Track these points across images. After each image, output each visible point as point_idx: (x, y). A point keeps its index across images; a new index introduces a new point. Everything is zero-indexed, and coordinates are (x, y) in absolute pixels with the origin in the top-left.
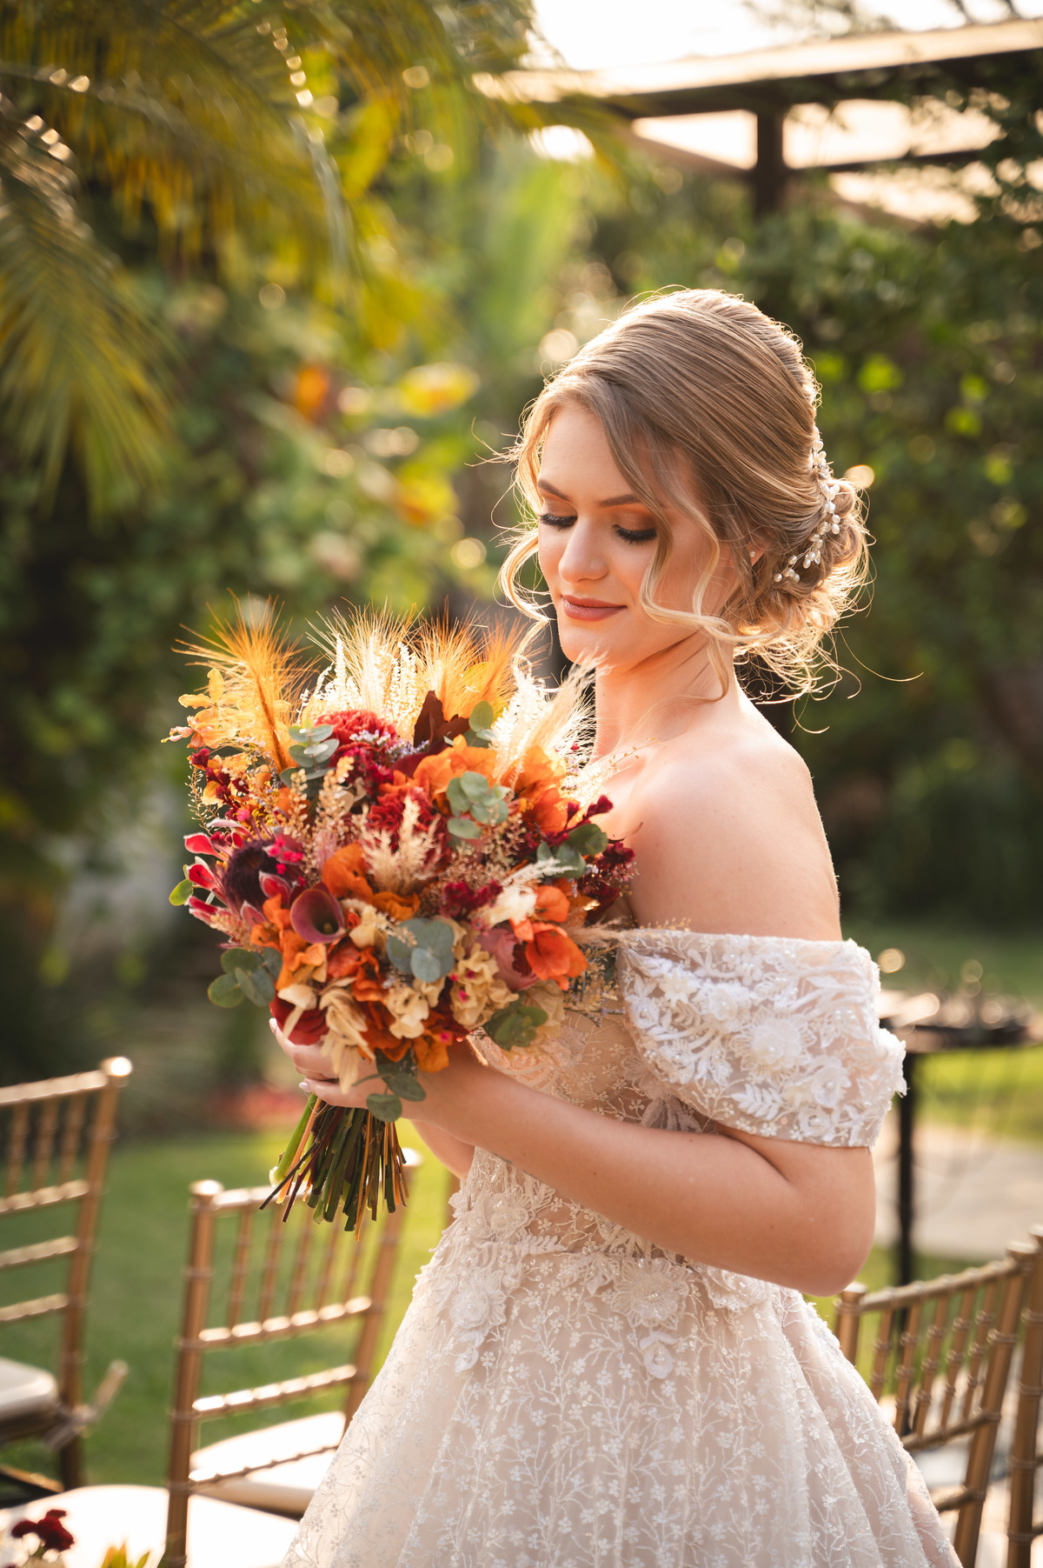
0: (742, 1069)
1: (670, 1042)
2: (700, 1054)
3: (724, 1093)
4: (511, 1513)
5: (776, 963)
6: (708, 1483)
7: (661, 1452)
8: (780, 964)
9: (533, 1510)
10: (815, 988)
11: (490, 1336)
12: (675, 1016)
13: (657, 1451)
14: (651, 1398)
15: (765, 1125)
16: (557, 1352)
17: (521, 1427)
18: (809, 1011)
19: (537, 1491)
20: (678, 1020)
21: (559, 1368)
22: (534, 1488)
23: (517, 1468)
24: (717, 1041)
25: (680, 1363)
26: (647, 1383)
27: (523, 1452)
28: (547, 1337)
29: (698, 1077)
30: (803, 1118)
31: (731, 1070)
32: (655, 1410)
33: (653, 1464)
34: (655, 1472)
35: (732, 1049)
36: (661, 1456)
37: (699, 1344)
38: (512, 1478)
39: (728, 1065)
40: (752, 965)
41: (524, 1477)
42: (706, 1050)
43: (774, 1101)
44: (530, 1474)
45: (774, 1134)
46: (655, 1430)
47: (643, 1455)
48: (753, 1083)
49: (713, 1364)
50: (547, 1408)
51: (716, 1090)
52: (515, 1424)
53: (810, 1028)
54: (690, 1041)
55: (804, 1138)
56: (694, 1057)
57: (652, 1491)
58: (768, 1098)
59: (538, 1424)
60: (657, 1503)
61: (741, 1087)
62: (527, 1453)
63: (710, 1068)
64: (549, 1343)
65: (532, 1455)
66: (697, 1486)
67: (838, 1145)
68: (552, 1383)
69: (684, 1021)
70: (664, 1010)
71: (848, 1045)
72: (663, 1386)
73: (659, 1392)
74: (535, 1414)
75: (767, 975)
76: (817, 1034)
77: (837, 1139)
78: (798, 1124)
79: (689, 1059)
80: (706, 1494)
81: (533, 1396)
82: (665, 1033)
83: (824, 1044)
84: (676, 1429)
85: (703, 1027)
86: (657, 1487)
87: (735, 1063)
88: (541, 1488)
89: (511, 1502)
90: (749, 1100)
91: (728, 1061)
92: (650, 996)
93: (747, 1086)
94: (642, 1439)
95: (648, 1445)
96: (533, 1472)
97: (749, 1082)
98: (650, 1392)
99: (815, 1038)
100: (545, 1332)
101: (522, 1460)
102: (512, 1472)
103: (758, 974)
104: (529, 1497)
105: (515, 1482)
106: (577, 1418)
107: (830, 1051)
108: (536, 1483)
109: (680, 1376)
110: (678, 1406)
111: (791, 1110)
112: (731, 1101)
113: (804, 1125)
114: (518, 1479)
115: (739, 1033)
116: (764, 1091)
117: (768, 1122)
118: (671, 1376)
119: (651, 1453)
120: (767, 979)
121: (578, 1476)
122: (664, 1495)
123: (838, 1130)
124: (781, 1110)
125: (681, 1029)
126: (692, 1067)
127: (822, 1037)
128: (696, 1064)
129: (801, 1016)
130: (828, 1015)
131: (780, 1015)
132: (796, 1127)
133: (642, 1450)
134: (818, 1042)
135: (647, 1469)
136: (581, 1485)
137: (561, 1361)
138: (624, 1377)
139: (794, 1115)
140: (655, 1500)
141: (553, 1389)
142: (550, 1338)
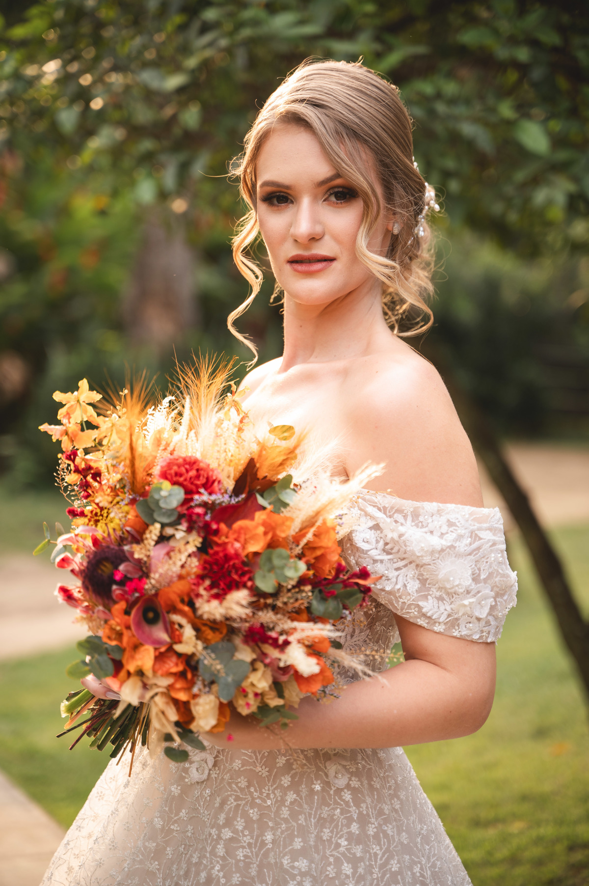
0: (427, 586)
1: (382, 561)
2: (399, 572)
3: (413, 600)
4: (238, 883)
5: (456, 521)
6: (384, 859)
7: (346, 840)
8: (459, 522)
9: (253, 878)
10: (480, 539)
11: (217, 756)
12: (386, 544)
13: (343, 839)
14: (336, 803)
15: (437, 625)
16: (267, 769)
17: (243, 820)
18: (476, 554)
19: (255, 865)
20: (388, 547)
21: (269, 781)
22: (253, 864)
23: (241, 850)
24: (413, 565)
25: (353, 778)
26: (332, 792)
27: (245, 839)
28: (259, 758)
29: (398, 587)
30: (462, 622)
31: (420, 586)
32: (338, 810)
33: (342, 849)
34: (343, 854)
35: (422, 572)
36: (346, 843)
37: (364, 767)
38: (238, 858)
39: (418, 582)
40: (440, 523)
41: (246, 856)
42: (404, 570)
43: (446, 610)
44: (250, 854)
45: (442, 630)
46: (340, 824)
47: (334, 842)
48: (433, 596)
49: (375, 779)
50: (260, 807)
51: (408, 597)
52: (239, 819)
53: (476, 565)
54: (394, 563)
55: (461, 635)
56: (397, 573)
57: (343, 868)
58: (442, 608)
59: (254, 818)
60: (347, 877)
61: (425, 597)
62: (247, 839)
63: (406, 583)
64: (261, 762)
65: (251, 841)
66: (376, 861)
67: (482, 641)
68: (264, 791)
69: (392, 549)
70: (378, 539)
71: (496, 577)
72: (343, 793)
73: (340, 798)
74: (251, 811)
75: (451, 529)
76: (479, 569)
77: (481, 637)
78: (458, 625)
79: (392, 574)
80: (382, 867)
81: (250, 799)
82: (379, 555)
83: (483, 577)
84: (354, 824)
85: (405, 556)
86: (346, 865)
87: (423, 581)
88: (258, 863)
89: (238, 875)
90: (429, 606)
91: (418, 579)
92: (371, 528)
93: (429, 597)
94: (332, 832)
95: (336, 836)
96: (252, 852)
97: (430, 595)
98: (334, 798)
99: (478, 572)
100: (258, 754)
101: (244, 844)
102: (237, 853)
103: (445, 529)
104: (250, 870)
105: (240, 860)
106: (286, 816)
107: (485, 581)
108: (254, 859)
109: (354, 788)
110: (354, 808)
111: (456, 616)
112: (418, 606)
113: (462, 626)
114: (242, 858)
115: (430, 565)
116: (440, 602)
117: (439, 623)
118: (348, 786)
119: (339, 841)
120: (452, 532)
121: (286, 857)
122: (352, 870)
123: (482, 632)
124: (449, 616)
125: (388, 553)
126: (394, 580)
127: (482, 571)
128: (397, 578)
129: (472, 557)
130: (486, 557)
131: (459, 556)
132: (457, 628)
133: (333, 839)
134: (479, 575)
135: (338, 852)
136: (288, 863)
137: (270, 775)
138: (316, 790)
139: (457, 619)
140: (346, 874)
141: (265, 795)
142: (262, 759)
